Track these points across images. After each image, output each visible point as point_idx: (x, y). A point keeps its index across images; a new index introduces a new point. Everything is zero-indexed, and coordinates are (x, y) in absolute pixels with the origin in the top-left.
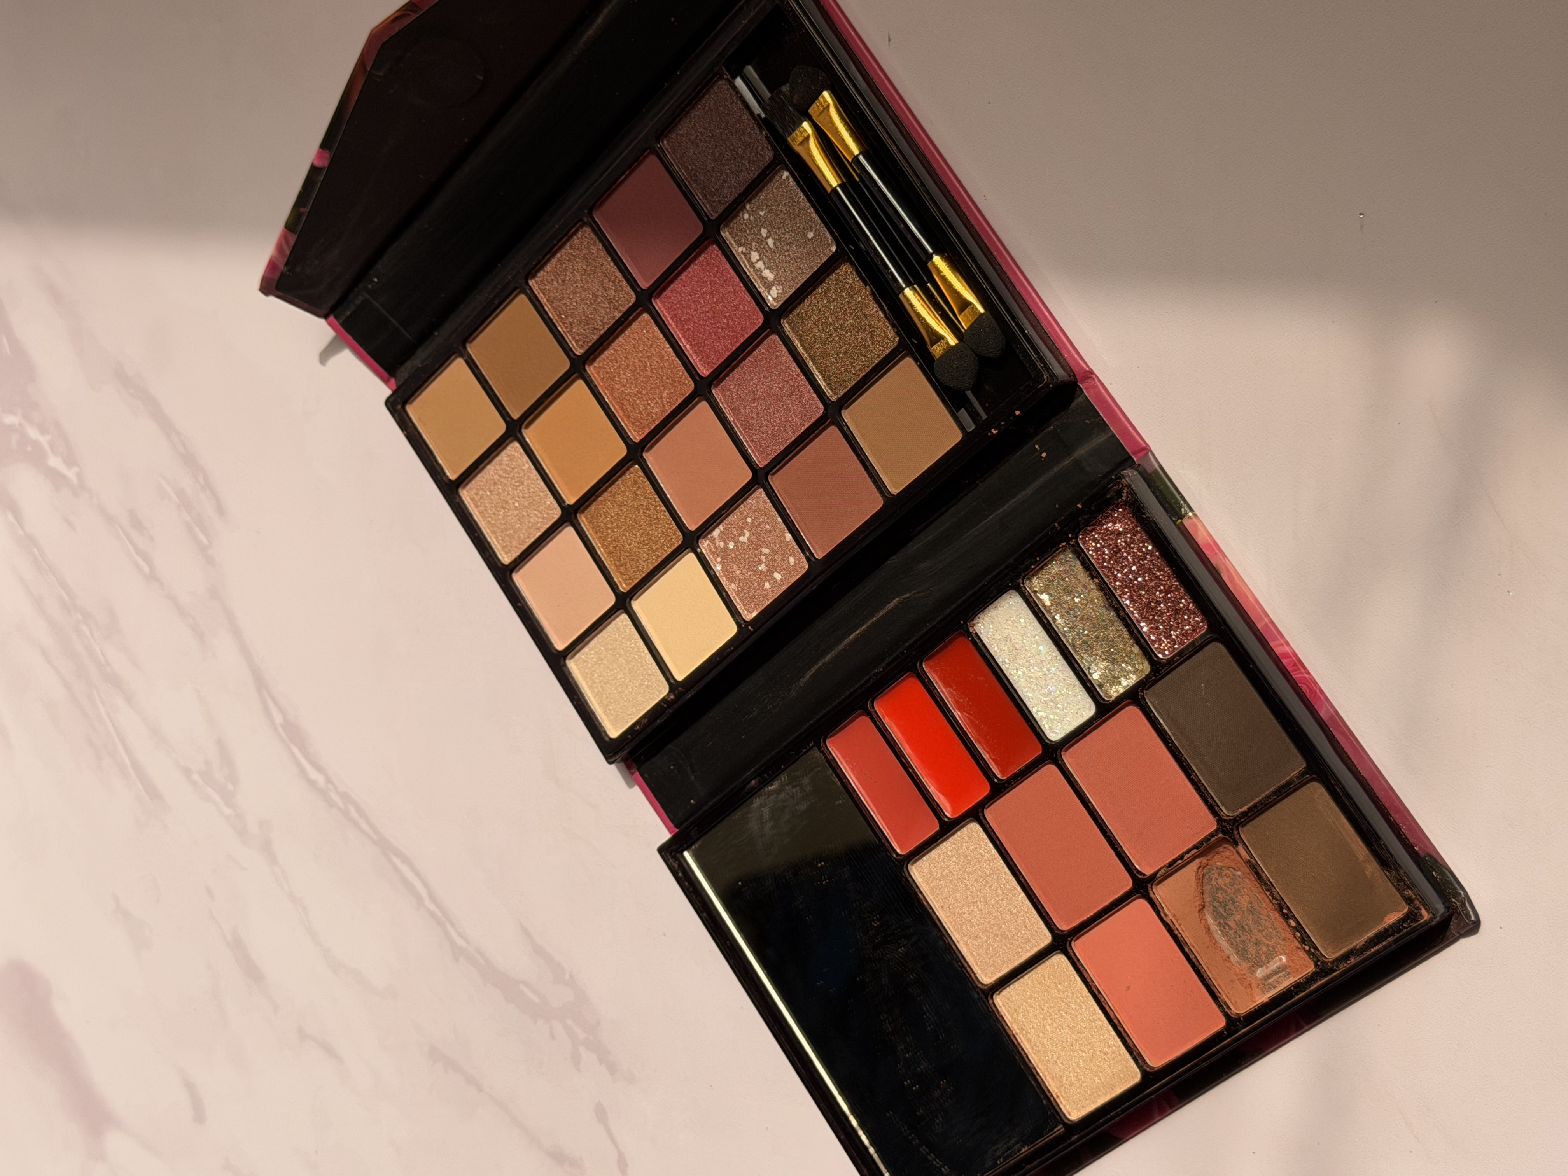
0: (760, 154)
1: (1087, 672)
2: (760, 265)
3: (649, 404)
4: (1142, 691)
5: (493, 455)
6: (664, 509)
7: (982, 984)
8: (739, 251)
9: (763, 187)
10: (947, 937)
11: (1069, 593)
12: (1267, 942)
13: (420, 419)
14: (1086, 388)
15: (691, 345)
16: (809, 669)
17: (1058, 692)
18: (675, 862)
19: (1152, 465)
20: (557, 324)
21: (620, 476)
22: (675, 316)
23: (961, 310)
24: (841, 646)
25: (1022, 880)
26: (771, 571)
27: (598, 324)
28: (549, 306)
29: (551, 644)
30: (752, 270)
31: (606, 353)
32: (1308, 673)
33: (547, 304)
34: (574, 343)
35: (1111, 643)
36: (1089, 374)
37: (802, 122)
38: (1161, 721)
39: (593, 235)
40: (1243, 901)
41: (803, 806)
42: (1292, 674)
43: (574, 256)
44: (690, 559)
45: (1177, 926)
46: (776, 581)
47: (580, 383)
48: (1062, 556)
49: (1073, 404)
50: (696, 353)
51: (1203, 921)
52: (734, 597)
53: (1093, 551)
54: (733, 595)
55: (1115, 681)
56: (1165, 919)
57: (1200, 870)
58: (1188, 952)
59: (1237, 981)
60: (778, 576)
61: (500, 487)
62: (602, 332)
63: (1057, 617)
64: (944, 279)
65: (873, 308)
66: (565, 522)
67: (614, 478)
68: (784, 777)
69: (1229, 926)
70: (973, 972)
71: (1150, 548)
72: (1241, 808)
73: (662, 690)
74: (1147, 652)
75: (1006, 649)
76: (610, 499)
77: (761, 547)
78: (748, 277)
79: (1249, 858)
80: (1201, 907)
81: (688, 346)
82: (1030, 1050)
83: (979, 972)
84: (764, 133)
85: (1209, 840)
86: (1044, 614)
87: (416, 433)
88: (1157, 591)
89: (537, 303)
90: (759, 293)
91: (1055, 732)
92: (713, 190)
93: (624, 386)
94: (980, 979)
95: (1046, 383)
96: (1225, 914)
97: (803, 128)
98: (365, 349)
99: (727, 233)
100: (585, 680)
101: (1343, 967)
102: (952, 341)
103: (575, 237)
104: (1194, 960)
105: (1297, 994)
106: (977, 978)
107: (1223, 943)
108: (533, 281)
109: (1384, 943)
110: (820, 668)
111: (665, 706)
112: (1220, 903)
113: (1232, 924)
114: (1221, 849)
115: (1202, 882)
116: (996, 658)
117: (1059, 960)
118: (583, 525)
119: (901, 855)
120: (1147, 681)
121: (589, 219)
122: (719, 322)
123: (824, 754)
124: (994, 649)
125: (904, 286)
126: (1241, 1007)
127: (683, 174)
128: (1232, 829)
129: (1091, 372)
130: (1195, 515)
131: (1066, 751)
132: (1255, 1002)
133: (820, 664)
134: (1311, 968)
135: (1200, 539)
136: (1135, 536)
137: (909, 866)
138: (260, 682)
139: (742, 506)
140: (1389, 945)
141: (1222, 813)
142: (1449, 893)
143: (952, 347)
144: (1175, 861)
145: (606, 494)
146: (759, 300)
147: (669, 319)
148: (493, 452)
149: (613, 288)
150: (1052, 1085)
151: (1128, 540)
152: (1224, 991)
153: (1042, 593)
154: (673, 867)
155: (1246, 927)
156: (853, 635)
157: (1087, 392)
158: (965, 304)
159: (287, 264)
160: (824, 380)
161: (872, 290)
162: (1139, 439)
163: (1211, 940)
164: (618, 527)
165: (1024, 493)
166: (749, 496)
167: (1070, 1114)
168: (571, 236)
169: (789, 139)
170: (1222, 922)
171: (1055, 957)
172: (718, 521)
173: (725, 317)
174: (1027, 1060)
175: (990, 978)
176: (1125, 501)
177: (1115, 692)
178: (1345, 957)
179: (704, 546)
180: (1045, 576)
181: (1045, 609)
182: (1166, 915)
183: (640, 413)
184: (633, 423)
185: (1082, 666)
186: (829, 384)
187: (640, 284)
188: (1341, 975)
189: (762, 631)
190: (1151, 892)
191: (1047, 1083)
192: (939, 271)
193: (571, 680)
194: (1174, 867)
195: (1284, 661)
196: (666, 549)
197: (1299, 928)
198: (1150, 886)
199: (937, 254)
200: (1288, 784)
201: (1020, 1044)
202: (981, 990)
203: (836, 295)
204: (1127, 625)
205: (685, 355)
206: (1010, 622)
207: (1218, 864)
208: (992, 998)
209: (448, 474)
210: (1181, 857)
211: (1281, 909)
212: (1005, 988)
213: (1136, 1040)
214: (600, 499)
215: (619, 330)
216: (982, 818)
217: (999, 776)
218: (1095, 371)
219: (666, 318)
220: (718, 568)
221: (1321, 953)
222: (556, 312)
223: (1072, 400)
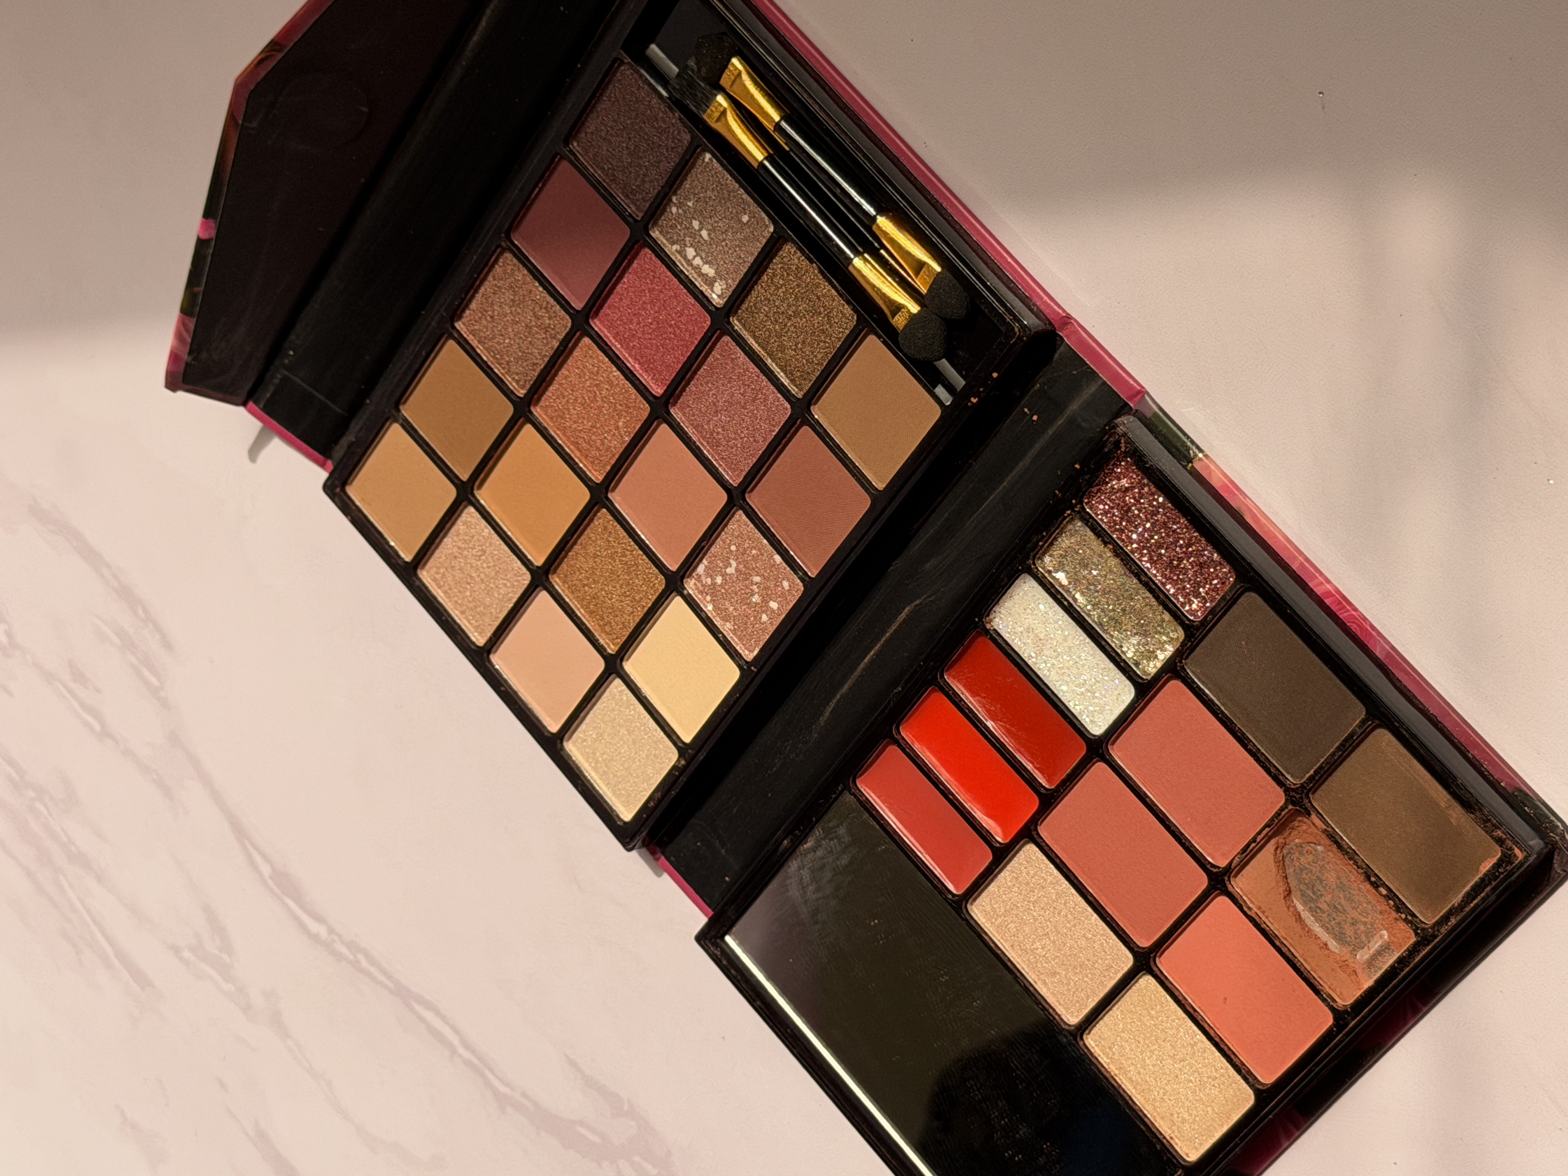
0: (678, 140)
1: (1119, 651)
2: (698, 261)
3: (605, 438)
4: (1181, 662)
5: (448, 525)
6: (641, 552)
7: (1069, 1025)
8: (671, 249)
9: (687, 175)
10: (1021, 978)
11: (1086, 566)
12: (1363, 919)
13: (363, 499)
14: (1066, 336)
15: (639, 364)
16: (828, 704)
17: (1093, 680)
18: (716, 949)
19: (1150, 408)
20: (492, 366)
21: (588, 525)
22: (617, 334)
23: (917, 273)
24: (857, 673)
25: (1091, 899)
26: (765, 601)
27: (536, 359)
28: (481, 348)
29: (544, 727)
30: (690, 268)
31: (551, 388)
32: (1356, 610)
33: (479, 346)
34: (514, 384)
35: (1140, 615)
36: (1067, 319)
37: (716, 95)
38: (1207, 691)
39: (515, 260)
40: (1331, 877)
41: (845, 860)
42: (1338, 614)
43: (498, 287)
44: (677, 604)
45: (1264, 918)
46: (773, 611)
47: (528, 428)
48: (1070, 527)
49: (1056, 356)
50: (647, 371)
51: (1291, 909)
52: (731, 637)
53: (1101, 514)
54: (730, 636)
55: (1151, 655)
56: (1249, 913)
57: (1278, 852)
58: (1280, 946)
59: (1339, 970)
60: (774, 605)
61: (461, 560)
62: (542, 367)
63: (1078, 596)
64: (892, 241)
65: (826, 288)
66: (537, 587)
67: (582, 527)
68: (818, 832)
69: (1320, 909)
70: (1057, 1013)
71: (1161, 500)
72: (1308, 773)
73: (670, 757)
74: (1178, 616)
75: (1029, 641)
76: (581, 552)
77: (751, 576)
78: (687, 276)
79: (1325, 827)
80: (1286, 893)
81: (637, 366)
82: (1133, 1091)
83: (1064, 1012)
84: (677, 115)
85: (1279, 814)
86: (1062, 595)
87: (361, 515)
88: (1176, 546)
89: (467, 347)
90: (701, 292)
91: (1097, 726)
92: (634, 187)
93: (575, 422)
94: (1066, 1020)
95: (1019, 336)
96: (1314, 897)
97: (717, 102)
98: (293, 433)
99: (657, 232)
100: (588, 761)
101: (1444, 930)
102: (914, 308)
103: (497, 266)
104: (1288, 953)
105: (1402, 970)
106: (1062, 1019)
107: (1317, 929)
108: (460, 323)
109: (1482, 895)
110: (839, 701)
111: (677, 773)
112: (1306, 884)
113: (1324, 906)
114: (1296, 823)
115: (1284, 865)
116: (1021, 653)
117: (1146, 982)
118: (557, 587)
119: (957, 896)
120: (1183, 649)
121: (508, 243)
122: (665, 333)
123: (855, 796)
124: (1016, 643)
125: (852, 256)
126: (1346, 998)
127: (600, 175)
128: (1301, 798)
129: (1069, 317)
130: (1206, 456)
131: (1113, 744)
132: (1362, 988)
133: (838, 696)
134: (1413, 939)
135: (1215, 482)
136: (1143, 489)
137: (969, 906)
138: (240, 831)
139: (723, 533)
140: (1488, 896)
141: (1288, 782)
142: (1546, 828)
143: (915, 315)
144: (1248, 845)
145: (577, 547)
146: (702, 299)
147: (611, 338)
148: (447, 523)
149: (547, 315)
150: (1164, 1127)
151: (1137, 495)
152: (1326, 983)
153: (1057, 571)
154: (716, 956)
155: (1339, 907)
156: (868, 657)
157: (1068, 339)
158: (920, 266)
159: (190, 353)
160: (787, 377)
161: (819, 268)
162: (1132, 382)
163: (1303, 929)
164: (595, 582)
165: (1021, 464)
166: (728, 522)
167: (1187, 1155)
168: (493, 266)
169: (705, 117)
170: (1313, 905)
171: (1141, 980)
172: (701, 555)
173: (671, 326)
174: (1130, 1102)
175: (1077, 1017)
176: (1125, 452)
177: (1152, 668)
178: (1445, 919)
179: (690, 586)
180: (1056, 551)
181: (1063, 589)
182: (1250, 909)
183: (598, 449)
184: (592, 463)
185: (1113, 645)
186: (792, 381)
187: (573, 305)
188: (1443, 940)
189: (766, 670)
190: (1229, 887)
191: (1157, 1125)
192: (885, 233)
193: (571, 763)
194: (1248, 853)
195: (1327, 601)
196: (650, 597)
197: (1391, 895)
198: (1226, 878)
199: (882, 216)
200: (1351, 735)
201: (1120, 1086)
202: (1069, 1032)
203: (783, 280)
204: (1151, 591)
205: (635, 375)
206: (1029, 611)
207: (1297, 841)
208: (1082, 1039)
209: (402, 555)
210: (1254, 840)
211: (1368, 878)
212: (1095, 1026)
213: (1244, 1057)
214: (570, 554)
215: (560, 361)
216: (1036, 836)
217: (1047, 786)
218: (1074, 315)
219: (608, 338)
220: (709, 608)
221: (1420, 920)
222: (489, 353)
223: (1055, 351)
